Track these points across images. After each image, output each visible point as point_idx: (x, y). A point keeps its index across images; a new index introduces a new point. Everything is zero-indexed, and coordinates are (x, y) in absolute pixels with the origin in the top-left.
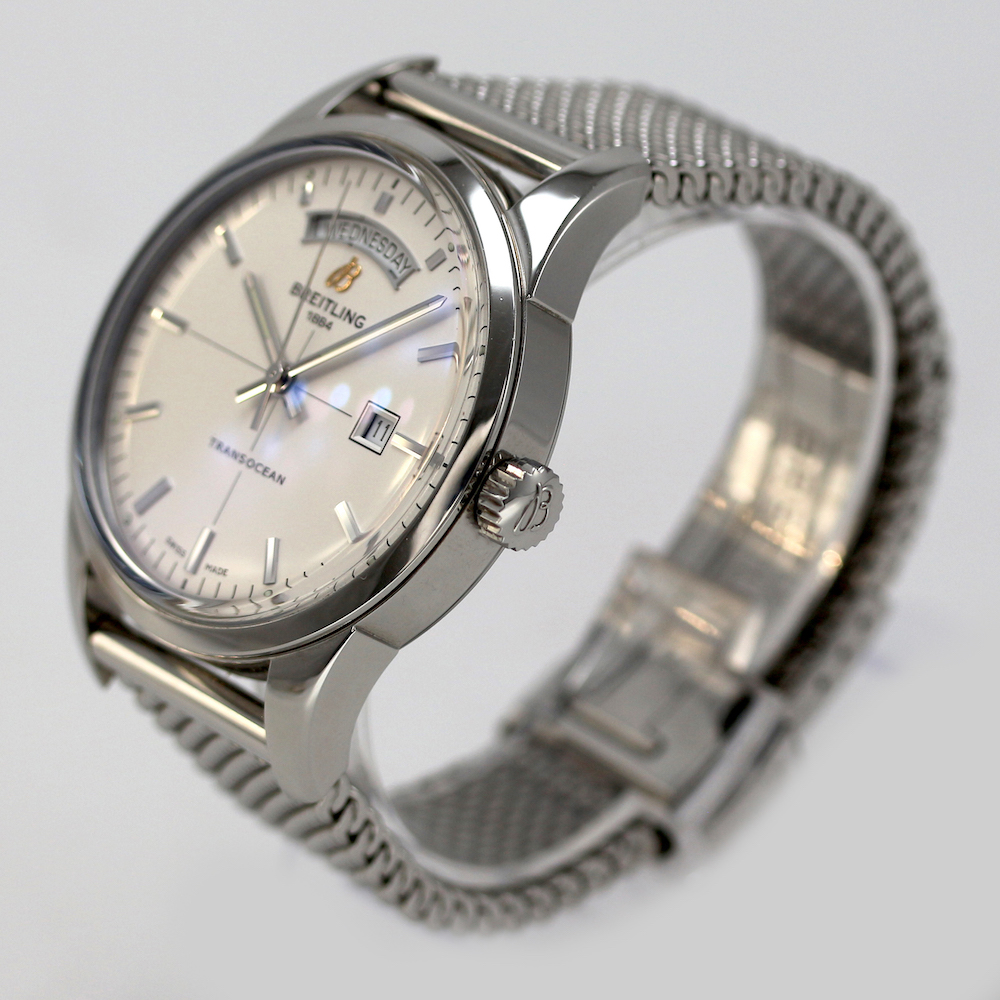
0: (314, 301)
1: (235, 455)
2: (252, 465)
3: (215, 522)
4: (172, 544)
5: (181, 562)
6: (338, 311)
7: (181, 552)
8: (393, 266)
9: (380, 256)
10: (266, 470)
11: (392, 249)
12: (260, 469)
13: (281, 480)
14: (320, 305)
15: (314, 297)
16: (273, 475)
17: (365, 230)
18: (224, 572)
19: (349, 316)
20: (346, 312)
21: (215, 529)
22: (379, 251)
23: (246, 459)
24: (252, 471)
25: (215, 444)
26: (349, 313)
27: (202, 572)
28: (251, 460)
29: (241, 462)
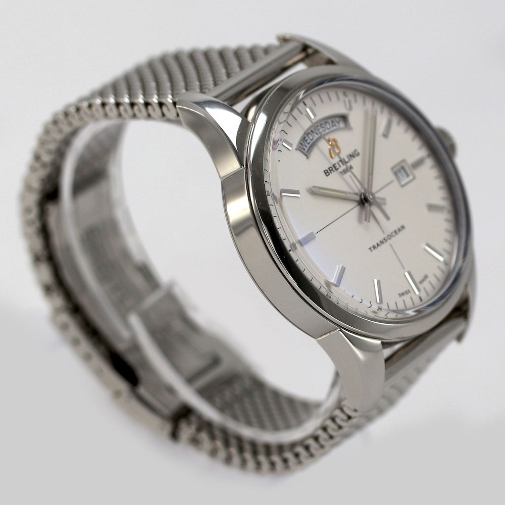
0: (336, 168)
1: (382, 242)
2: (390, 237)
3: (404, 269)
4: (402, 294)
5: (412, 294)
6: (347, 160)
7: (408, 292)
8: (335, 128)
9: (327, 131)
10: (395, 232)
11: (327, 124)
12: (393, 234)
13: (403, 227)
14: (340, 166)
15: (335, 167)
16: (399, 230)
17: (312, 131)
18: (426, 277)
19: (352, 156)
20: (349, 157)
21: (407, 269)
22: (324, 131)
23: (386, 238)
24: (393, 238)
25: (372, 249)
26: (350, 155)
27: (421, 287)
28: (388, 236)
29: (386, 241)
